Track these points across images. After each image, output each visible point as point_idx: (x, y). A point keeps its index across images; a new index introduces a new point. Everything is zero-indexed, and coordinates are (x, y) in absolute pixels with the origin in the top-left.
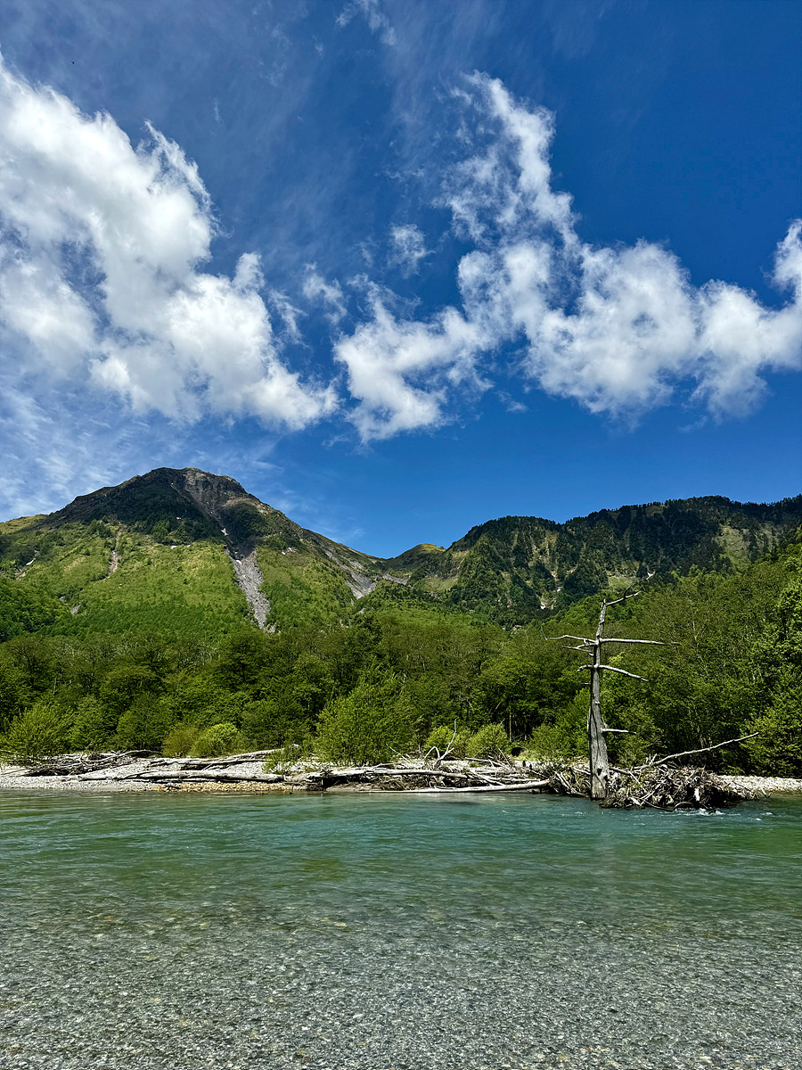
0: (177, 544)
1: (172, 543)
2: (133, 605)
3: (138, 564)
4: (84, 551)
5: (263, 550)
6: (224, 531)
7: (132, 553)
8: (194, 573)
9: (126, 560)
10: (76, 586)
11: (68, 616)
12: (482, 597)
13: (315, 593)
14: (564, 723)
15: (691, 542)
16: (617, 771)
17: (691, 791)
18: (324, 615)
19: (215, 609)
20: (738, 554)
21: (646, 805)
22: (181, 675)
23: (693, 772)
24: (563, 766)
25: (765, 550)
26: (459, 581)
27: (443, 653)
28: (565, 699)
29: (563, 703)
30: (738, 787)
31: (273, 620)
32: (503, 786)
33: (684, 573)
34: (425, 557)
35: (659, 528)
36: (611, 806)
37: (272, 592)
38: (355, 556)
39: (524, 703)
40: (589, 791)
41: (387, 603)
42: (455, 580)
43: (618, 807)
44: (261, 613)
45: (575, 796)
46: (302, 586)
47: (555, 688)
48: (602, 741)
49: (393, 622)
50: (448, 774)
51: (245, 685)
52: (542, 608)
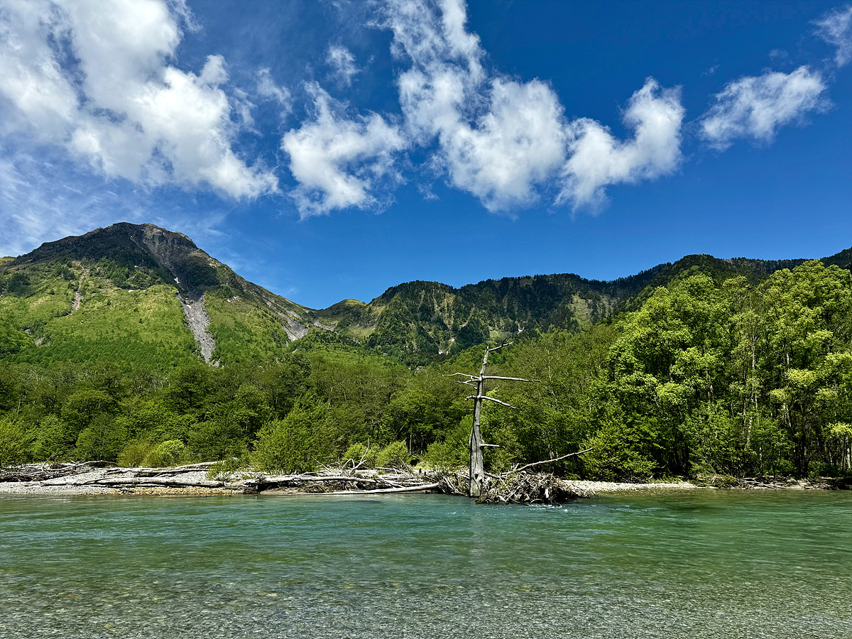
0: (135, 288)
1: (129, 287)
2: (94, 339)
3: (99, 304)
4: (49, 291)
5: (210, 297)
6: (176, 280)
7: (93, 295)
8: (148, 314)
9: (87, 300)
10: (41, 321)
11: (33, 347)
12: (393, 343)
13: (256, 335)
14: (450, 440)
15: (550, 307)
16: (490, 476)
17: (542, 491)
18: (262, 354)
19: (167, 346)
20: (584, 317)
21: (510, 501)
22: (136, 399)
23: (544, 477)
24: (450, 472)
25: (603, 316)
26: (376, 330)
27: (361, 386)
28: (453, 423)
29: (451, 425)
30: (576, 488)
31: (218, 356)
32: (403, 489)
33: (545, 330)
34: (348, 309)
35: (529, 296)
36: (484, 502)
37: (217, 333)
38: (290, 306)
39: (422, 426)
40: (468, 492)
41: (316, 345)
42: (373, 329)
43: (489, 503)
44: (207, 351)
45: (458, 494)
46: (244, 329)
47: (446, 414)
48: (480, 453)
49: (321, 360)
50: (361, 480)
51: (191, 409)
52: (440, 353)
